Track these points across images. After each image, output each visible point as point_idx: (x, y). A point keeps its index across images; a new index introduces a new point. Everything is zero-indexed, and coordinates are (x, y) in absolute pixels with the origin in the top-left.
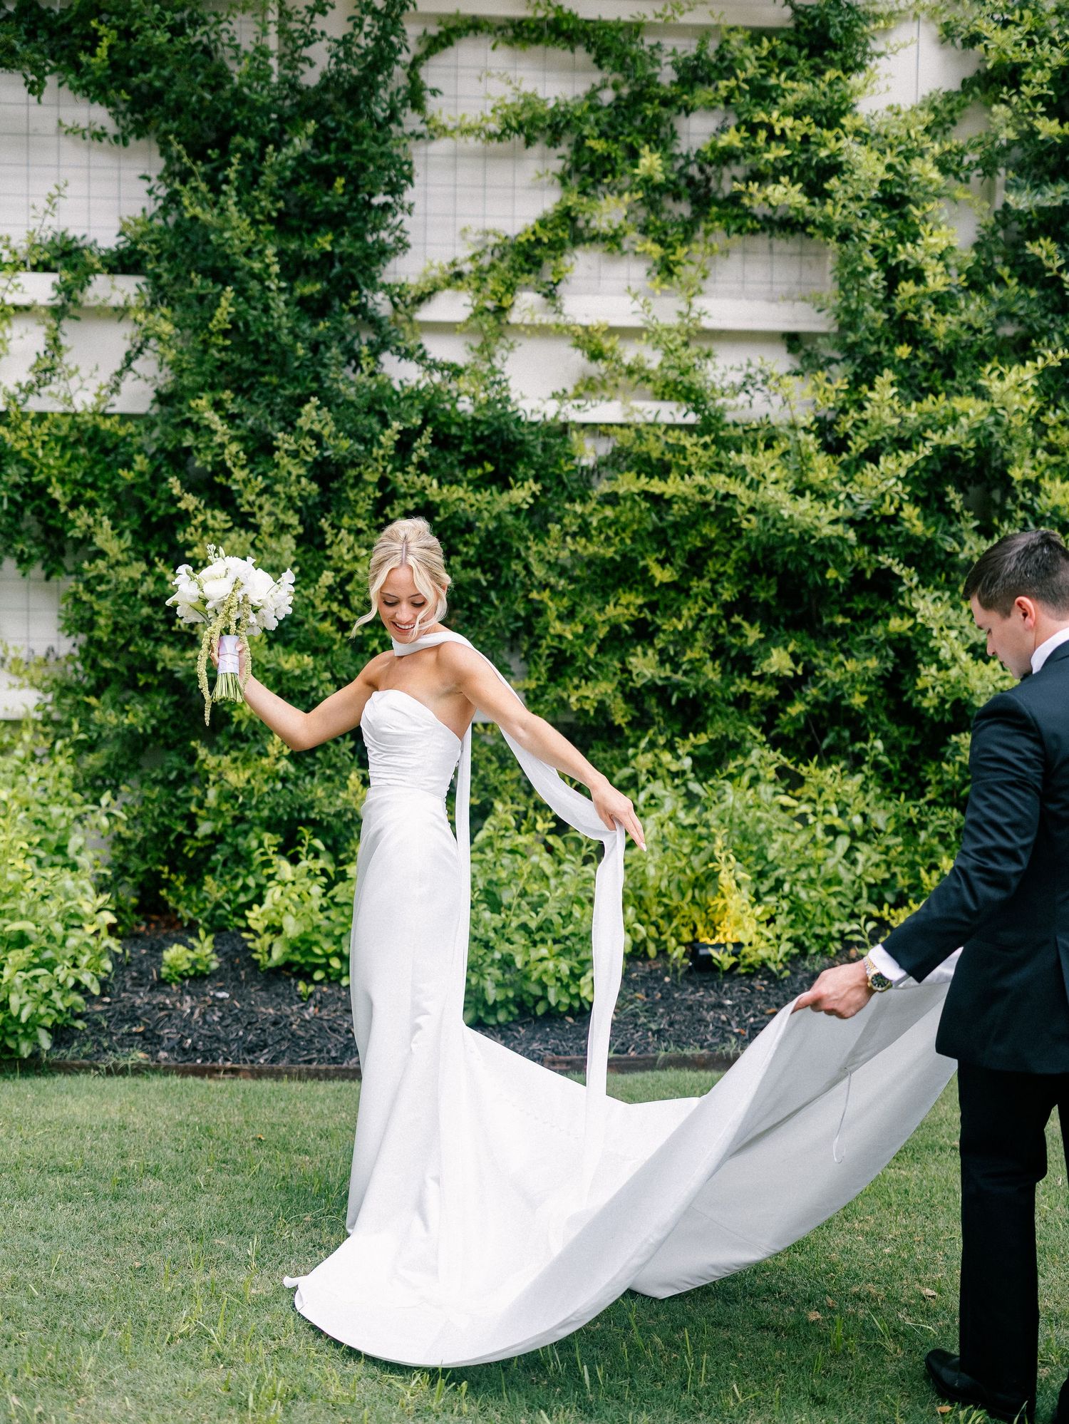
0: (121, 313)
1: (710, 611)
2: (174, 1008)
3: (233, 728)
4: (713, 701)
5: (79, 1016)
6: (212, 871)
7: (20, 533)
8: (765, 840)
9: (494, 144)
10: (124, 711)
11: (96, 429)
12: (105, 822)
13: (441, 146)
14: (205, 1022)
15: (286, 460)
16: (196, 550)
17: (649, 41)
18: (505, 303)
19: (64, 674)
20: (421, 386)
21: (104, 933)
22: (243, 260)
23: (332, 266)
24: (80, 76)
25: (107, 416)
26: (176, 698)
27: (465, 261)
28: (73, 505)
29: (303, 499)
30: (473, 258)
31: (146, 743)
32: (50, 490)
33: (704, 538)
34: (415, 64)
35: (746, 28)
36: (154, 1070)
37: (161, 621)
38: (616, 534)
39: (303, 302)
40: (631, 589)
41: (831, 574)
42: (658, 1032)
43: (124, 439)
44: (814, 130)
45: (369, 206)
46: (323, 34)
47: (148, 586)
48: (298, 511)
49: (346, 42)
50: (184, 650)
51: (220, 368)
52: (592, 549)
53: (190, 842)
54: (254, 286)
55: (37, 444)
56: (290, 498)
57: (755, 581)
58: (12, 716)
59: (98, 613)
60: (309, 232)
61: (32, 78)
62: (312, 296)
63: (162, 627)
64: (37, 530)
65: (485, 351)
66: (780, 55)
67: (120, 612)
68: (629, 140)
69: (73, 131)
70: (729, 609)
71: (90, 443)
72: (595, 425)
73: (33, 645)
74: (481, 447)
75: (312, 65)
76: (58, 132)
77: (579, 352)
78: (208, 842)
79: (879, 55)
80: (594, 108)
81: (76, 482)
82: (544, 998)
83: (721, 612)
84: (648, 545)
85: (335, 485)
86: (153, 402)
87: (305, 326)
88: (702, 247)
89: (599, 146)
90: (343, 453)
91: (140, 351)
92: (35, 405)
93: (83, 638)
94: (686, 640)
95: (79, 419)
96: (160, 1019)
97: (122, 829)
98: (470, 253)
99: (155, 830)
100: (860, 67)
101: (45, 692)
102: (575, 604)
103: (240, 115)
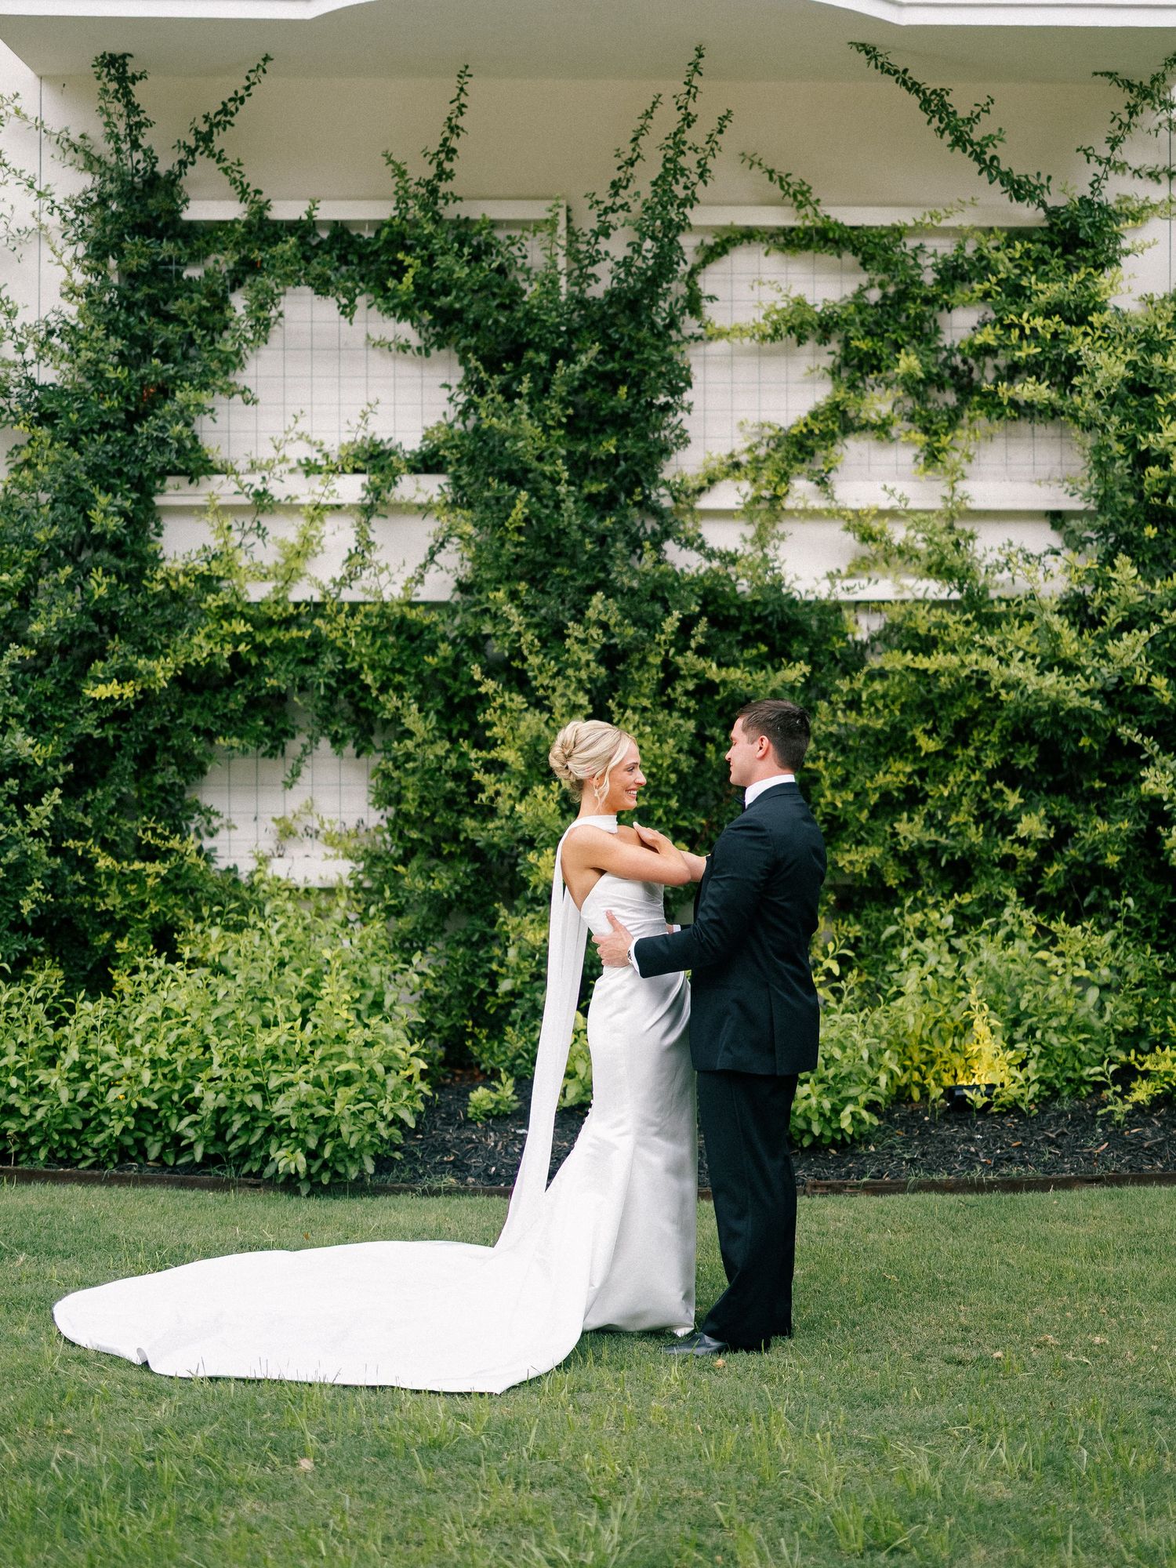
0: (424, 509)
1: (973, 778)
2: (480, 1142)
3: (529, 894)
4: (979, 862)
5: (398, 1148)
6: (513, 1024)
7: (334, 715)
8: (1018, 991)
9: (768, 344)
10: (429, 878)
11: (403, 618)
12: (417, 979)
13: (719, 347)
14: (507, 1153)
15: (576, 647)
16: (495, 729)
17: (912, 243)
18: (780, 492)
19: (373, 844)
20: (701, 572)
21: (416, 1078)
22: (535, 464)
23: (618, 465)
24: (386, 299)
25: (413, 605)
26: (477, 865)
27: (742, 453)
28: (383, 689)
29: (591, 680)
30: (749, 450)
31: (450, 908)
32: (363, 677)
33: (968, 709)
34: (693, 273)
35: (1002, 229)
36: (464, 1193)
37: (463, 794)
38: (886, 706)
39: (590, 498)
40: (901, 757)
41: (1085, 742)
42: (912, 1161)
43: (428, 627)
44: (1064, 327)
45: (650, 405)
46: (607, 253)
47: (453, 760)
48: (588, 692)
49: (626, 263)
50: (484, 820)
51: (515, 561)
52: (862, 721)
53: (491, 999)
54: (547, 485)
55: (351, 635)
56: (580, 681)
57: (1017, 749)
58: (327, 885)
59: (405, 788)
60: (597, 432)
61: (344, 301)
62: (599, 493)
63: (465, 800)
64: (349, 711)
65: (760, 540)
66: (1034, 255)
67: (426, 787)
68: (893, 337)
69: (380, 344)
70: (992, 776)
71: (399, 632)
72: (868, 602)
73: (344, 817)
74: (758, 627)
75: (597, 281)
76: (367, 344)
77: (850, 536)
78: (507, 1000)
79: (1127, 253)
80: (861, 308)
81: (385, 668)
82: (809, 1131)
83: (984, 779)
84: (916, 716)
85: (621, 667)
86: (455, 590)
87: (593, 522)
88: (966, 432)
89: (865, 345)
90: (628, 640)
91: (442, 545)
92: (348, 596)
93: (391, 811)
94: (954, 805)
95: (388, 611)
96: (468, 1151)
97: (429, 985)
98: (747, 445)
99: (460, 988)
100: (1113, 261)
101: (357, 862)
102: (848, 773)
103: (532, 333)
